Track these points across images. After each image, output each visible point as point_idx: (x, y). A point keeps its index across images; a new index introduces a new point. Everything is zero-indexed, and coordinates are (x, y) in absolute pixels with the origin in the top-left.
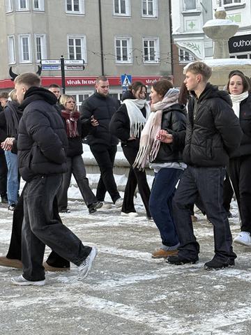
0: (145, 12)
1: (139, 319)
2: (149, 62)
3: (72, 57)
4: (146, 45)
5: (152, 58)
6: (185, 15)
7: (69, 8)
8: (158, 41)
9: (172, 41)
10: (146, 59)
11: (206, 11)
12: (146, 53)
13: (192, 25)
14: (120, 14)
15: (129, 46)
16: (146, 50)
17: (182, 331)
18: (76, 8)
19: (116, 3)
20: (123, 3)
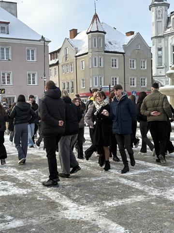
0: (142, 67)
1: (141, 188)
3: (113, 84)
4: (142, 80)
5: (144, 85)
6: (158, 68)
7: (113, 66)
9: (152, 78)
11: (166, 67)
12: (142, 83)
13: (160, 72)
14: (132, 68)
15: (135, 80)
17: (159, 194)
18: (115, 66)
19: (131, 64)
20: (133, 64)
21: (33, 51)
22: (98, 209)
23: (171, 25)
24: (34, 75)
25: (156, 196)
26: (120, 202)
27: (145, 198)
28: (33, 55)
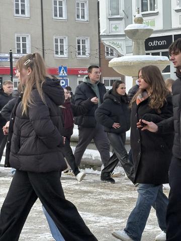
0: (78, 16)
2: (81, 56)
3: (19, 51)
4: (79, 43)
5: (84, 54)
6: (110, 19)
7: (17, 12)
8: (89, 40)
9: (99, 40)
10: (79, 54)
11: (127, 17)
12: (79, 49)
13: (116, 28)
15: (65, 44)
16: (79, 47)
18: (23, 12)
19: (56, 8)
20: (61, 9)
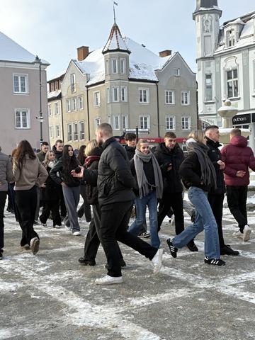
0: (183, 102)
1: (184, 278)
2: (185, 129)
3: (142, 127)
4: (183, 120)
5: (187, 128)
6: (206, 103)
7: (141, 100)
9: (198, 118)
10: (183, 128)
11: (218, 102)
12: (184, 125)
13: (210, 109)
14: (169, 103)
15: (174, 121)
16: (183, 123)
17: (209, 286)
18: (145, 100)
19: (167, 97)
20: (171, 97)
21: (23, 79)
22: (122, 309)
23: (224, 41)
24: (25, 114)
25: (205, 288)
26: (153, 299)
27: (189, 292)
28: (23, 85)
